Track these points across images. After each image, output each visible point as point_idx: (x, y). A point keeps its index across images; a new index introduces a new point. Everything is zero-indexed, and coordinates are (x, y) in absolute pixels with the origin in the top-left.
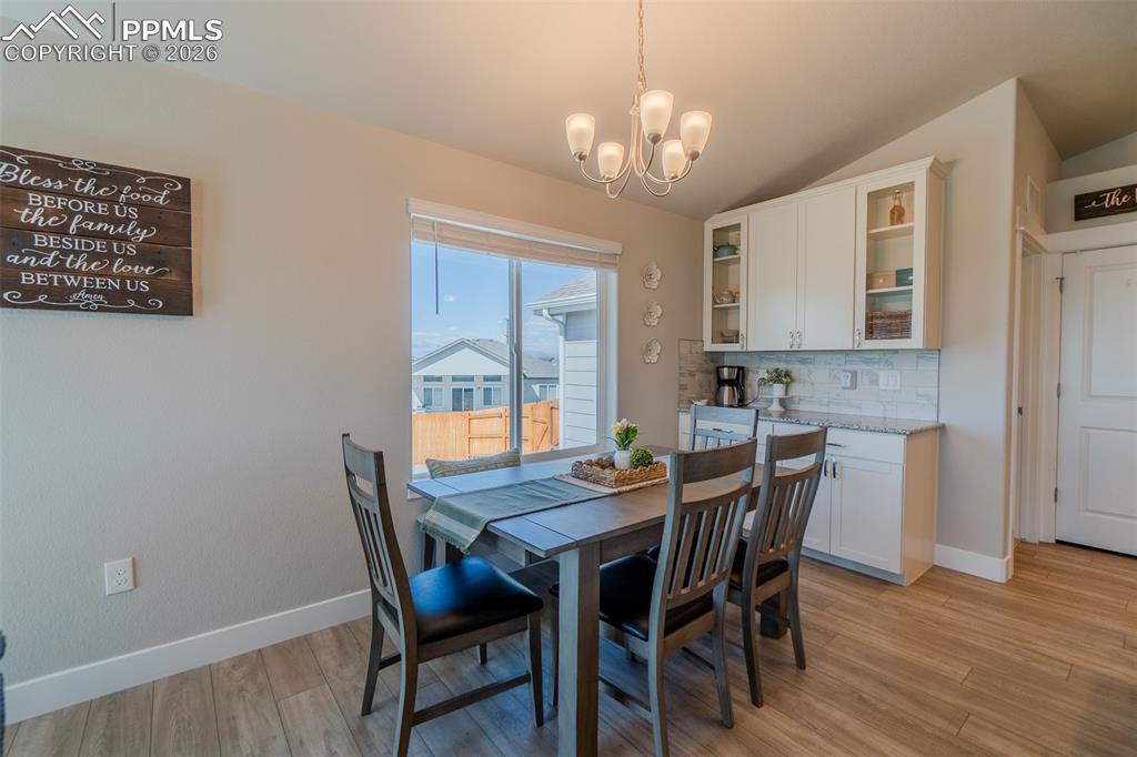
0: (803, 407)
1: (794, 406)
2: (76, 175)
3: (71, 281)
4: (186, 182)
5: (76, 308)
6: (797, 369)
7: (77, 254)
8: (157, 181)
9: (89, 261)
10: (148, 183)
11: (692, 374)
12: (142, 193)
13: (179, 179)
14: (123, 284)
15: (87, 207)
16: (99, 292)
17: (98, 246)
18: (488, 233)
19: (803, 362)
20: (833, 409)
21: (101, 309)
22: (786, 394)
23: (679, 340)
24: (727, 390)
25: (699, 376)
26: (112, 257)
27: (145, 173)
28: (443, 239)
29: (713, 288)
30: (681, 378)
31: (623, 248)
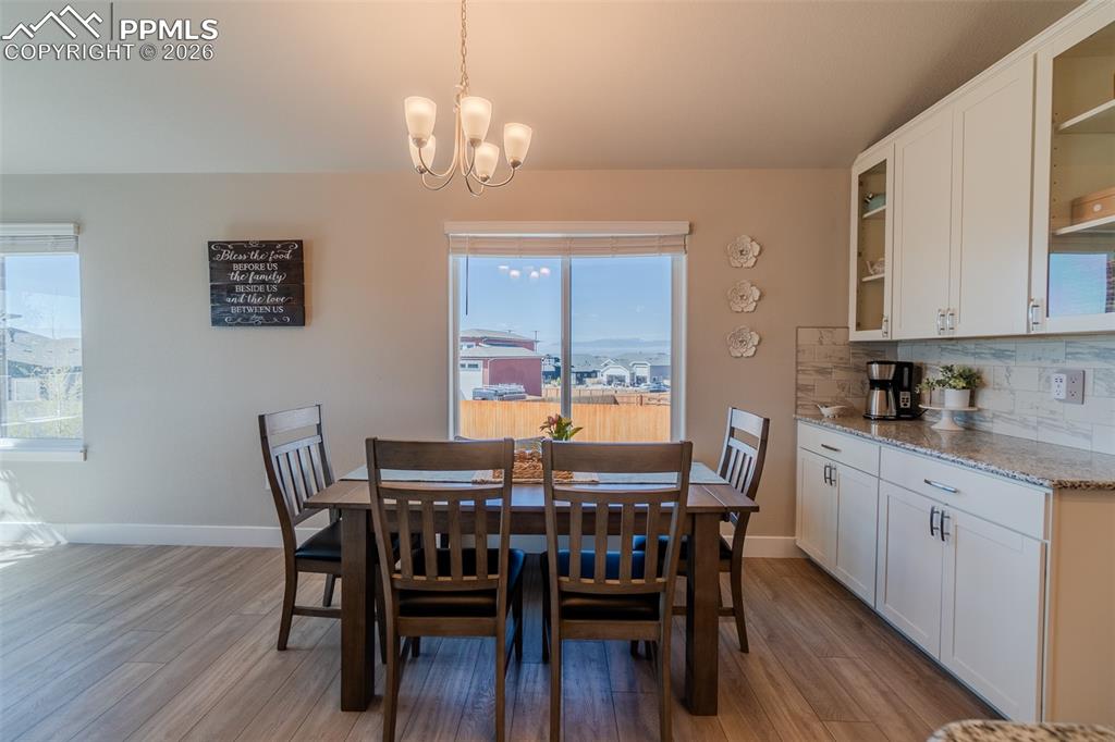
0: (998, 428)
1: (985, 426)
2: (251, 250)
3: (250, 310)
4: (300, 243)
5: (252, 325)
6: (989, 367)
7: (252, 293)
8: (286, 245)
9: (257, 298)
10: (282, 248)
11: (822, 371)
12: (279, 254)
13: (296, 241)
14: (271, 309)
15: (256, 267)
16: (262, 314)
17: (261, 288)
18: (519, 238)
19: (999, 355)
20: (1046, 436)
21: (263, 325)
22: (972, 404)
23: (798, 327)
24: (877, 395)
25: (838, 375)
26: (267, 294)
27: (280, 242)
28: (474, 251)
29: (859, 254)
30: (800, 376)
31: (690, 226)
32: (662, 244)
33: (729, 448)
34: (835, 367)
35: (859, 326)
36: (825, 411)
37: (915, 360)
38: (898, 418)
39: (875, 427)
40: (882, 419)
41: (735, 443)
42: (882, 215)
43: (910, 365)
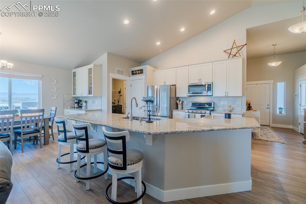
6: (88, 100)
22: (86, 105)
23: (64, 94)
24: (76, 104)
25: (71, 102)
29: (73, 84)
30: (64, 102)
31: (43, 76)
32: (36, 78)
33: (51, 113)
34: (70, 100)
35: (74, 94)
36: (68, 107)
37: (81, 100)
38: (79, 107)
39: (76, 109)
40: (77, 108)
41: (52, 112)
42: (76, 79)
43: (80, 100)
